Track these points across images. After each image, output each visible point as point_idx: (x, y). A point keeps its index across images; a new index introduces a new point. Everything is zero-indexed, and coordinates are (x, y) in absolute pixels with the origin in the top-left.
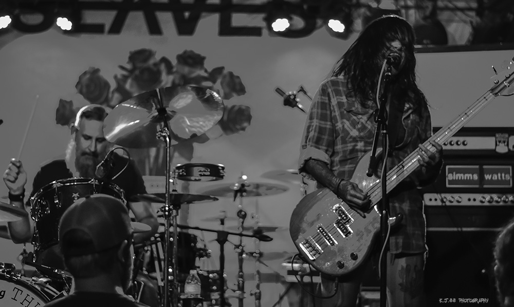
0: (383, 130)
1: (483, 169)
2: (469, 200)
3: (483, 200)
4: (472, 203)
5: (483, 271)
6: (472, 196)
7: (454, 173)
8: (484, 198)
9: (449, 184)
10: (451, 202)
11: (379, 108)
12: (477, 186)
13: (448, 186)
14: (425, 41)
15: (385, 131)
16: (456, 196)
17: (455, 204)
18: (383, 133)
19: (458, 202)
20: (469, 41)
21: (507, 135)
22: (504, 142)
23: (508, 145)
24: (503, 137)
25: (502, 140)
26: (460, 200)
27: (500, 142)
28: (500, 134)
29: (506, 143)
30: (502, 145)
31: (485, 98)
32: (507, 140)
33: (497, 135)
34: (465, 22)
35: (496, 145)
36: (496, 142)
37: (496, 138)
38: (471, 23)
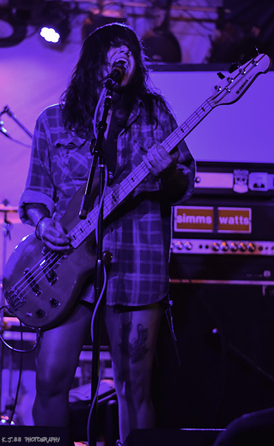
0: (101, 164)
1: (218, 210)
2: (201, 247)
3: (217, 248)
4: (204, 251)
5: (215, 331)
6: (204, 242)
7: (184, 214)
8: (218, 245)
9: (178, 228)
10: (179, 249)
12: (210, 231)
13: (176, 230)
14: (155, 57)
15: (102, 166)
16: (186, 243)
17: (184, 251)
18: (101, 168)
19: (188, 249)
20: (207, 58)
21: (247, 172)
22: (244, 180)
23: (247, 184)
24: (242, 175)
25: (241, 177)
26: (190, 247)
27: (238, 179)
28: (239, 171)
29: (246, 182)
30: (241, 183)
31: (203, 109)
32: (246, 178)
33: (235, 172)
34: (202, 35)
35: (234, 183)
36: (234, 179)
37: (234, 175)
38: (210, 36)
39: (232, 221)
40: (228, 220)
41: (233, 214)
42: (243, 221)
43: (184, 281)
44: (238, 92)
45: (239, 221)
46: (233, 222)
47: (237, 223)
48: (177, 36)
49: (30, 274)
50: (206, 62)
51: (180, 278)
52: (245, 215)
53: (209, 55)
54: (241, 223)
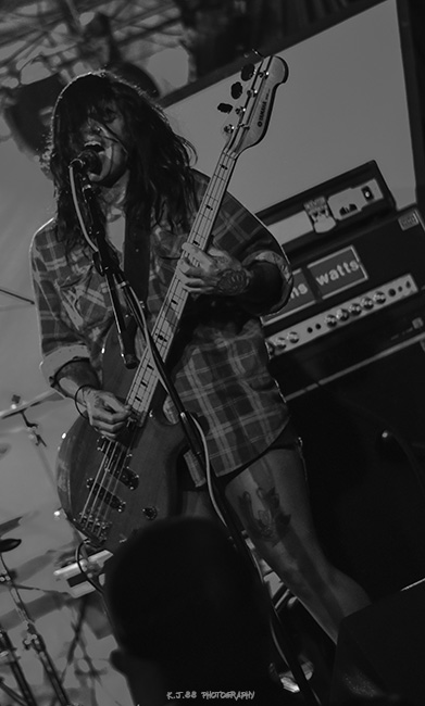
0: (120, 282)
1: (309, 270)
2: (310, 330)
3: (333, 321)
4: (316, 334)
5: (385, 435)
6: (311, 322)
8: (331, 316)
9: (266, 320)
10: (282, 347)
11: (97, 250)
12: (312, 303)
13: (265, 323)
15: (124, 284)
16: (287, 334)
17: (290, 347)
18: (123, 287)
19: (294, 341)
21: (323, 199)
22: (323, 212)
23: (331, 214)
24: (318, 205)
25: (318, 209)
26: (295, 338)
27: (316, 215)
28: (311, 203)
29: (327, 212)
30: (321, 218)
31: (223, 166)
32: (326, 207)
33: (307, 206)
34: (172, 46)
35: (313, 222)
36: (310, 217)
37: (307, 211)
38: (182, 42)
39: (334, 275)
40: (329, 276)
41: (332, 265)
42: (350, 268)
43: (310, 388)
44: (260, 124)
45: (344, 270)
46: (337, 276)
47: (343, 274)
48: (138, 63)
49: (97, 486)
50: (194, 80)
51: (303, 386)
52: (349, 258)
53: (194, 69)
54: (349, 271)
